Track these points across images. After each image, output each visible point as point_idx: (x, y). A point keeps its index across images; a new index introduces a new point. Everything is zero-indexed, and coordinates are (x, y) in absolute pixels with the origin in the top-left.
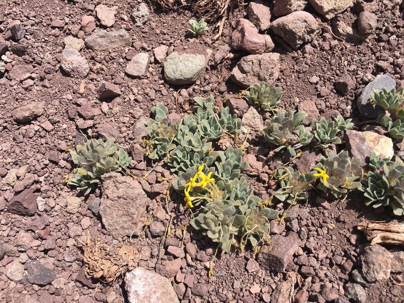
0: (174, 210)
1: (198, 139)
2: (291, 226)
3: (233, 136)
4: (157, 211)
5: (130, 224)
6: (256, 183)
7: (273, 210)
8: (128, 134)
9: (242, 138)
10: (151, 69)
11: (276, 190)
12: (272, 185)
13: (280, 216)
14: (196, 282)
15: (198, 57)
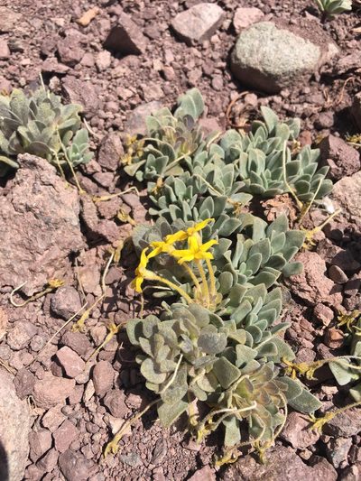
0: (116, 285)
1: (229, 176)
2: (332, 447)
3: (300, 204)
4: (85, 271)
5: (26, 268)
6: (301, 318)
7: (309, 391)
8: (115, 117)
9: (317, 219)
10: (215, 38)
11: (337, 352)
12: (333, 338)
13: (319, 414)
14: (76, 446)
15: (308, 45)
